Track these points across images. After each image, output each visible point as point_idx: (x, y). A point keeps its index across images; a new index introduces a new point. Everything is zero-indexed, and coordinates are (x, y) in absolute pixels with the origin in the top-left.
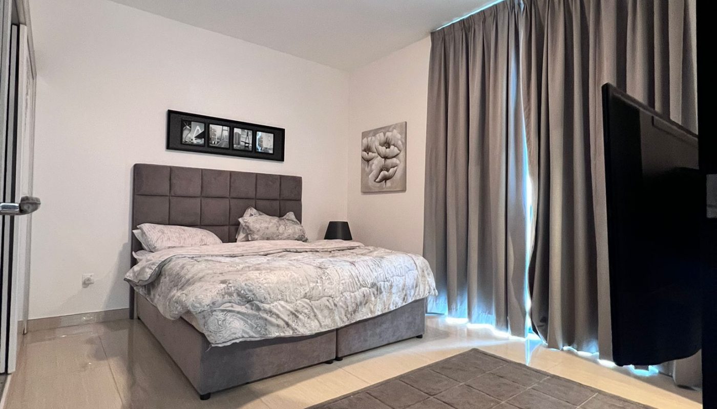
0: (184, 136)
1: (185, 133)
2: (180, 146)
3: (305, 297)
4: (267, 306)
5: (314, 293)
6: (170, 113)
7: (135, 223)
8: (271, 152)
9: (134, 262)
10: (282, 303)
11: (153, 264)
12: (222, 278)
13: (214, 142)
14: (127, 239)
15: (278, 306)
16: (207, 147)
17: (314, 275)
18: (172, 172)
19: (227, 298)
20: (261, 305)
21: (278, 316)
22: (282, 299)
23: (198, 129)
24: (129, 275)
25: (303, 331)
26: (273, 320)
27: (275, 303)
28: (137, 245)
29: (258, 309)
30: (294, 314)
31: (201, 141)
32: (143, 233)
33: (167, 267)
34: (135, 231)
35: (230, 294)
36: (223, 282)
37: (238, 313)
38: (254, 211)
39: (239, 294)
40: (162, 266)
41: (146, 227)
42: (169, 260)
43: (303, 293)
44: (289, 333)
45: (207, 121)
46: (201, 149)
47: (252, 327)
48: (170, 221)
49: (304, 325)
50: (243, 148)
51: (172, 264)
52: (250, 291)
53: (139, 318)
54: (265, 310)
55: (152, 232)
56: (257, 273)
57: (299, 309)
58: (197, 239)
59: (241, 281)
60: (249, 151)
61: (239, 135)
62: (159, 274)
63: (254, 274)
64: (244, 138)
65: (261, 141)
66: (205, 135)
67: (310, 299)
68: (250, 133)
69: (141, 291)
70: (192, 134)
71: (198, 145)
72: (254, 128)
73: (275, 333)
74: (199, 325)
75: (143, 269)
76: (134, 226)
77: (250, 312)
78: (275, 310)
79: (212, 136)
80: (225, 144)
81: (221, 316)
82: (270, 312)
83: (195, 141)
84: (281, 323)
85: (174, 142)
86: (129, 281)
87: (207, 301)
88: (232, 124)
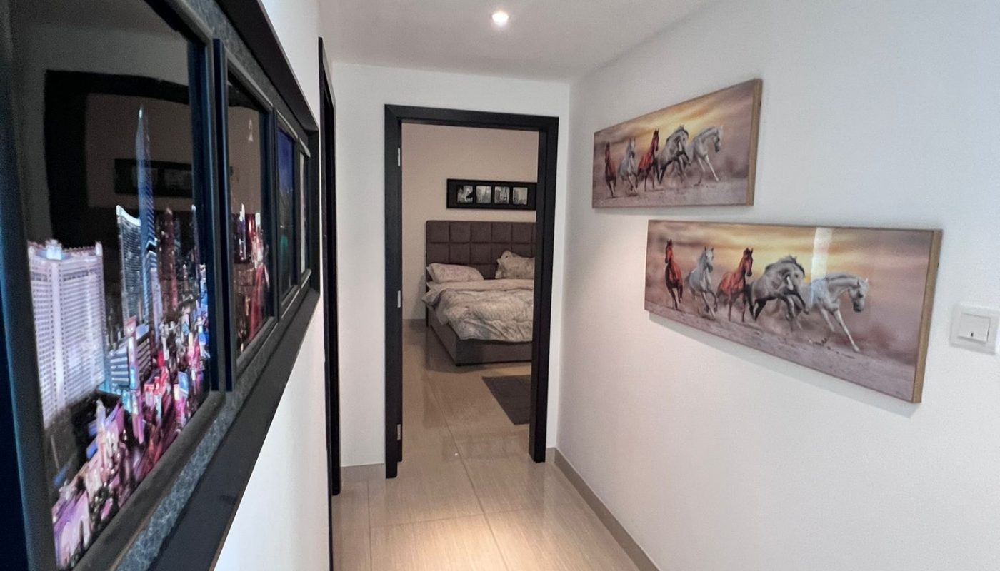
0: (459, 197)
1: (459, 194)
2: (456, 205)
3: (514, 319)
4: (490, 322)
5: (521, 318)
6: (449, 181)
7: (428, 262)
8: (525, 203)
9: (428, 289)
10: (499, 321)
11: (436, 293)
12: (466, 305)
13: (480, 199)
14: (423, 273)
15: (497, 323)
16: (474, 204)
17: (521, 307)
18: (451, 224)
19: (467, 315)
20: (486, 321)
21: (496, 329)
22: (499, 320)
23: (469, 190)
24: (424, 298)
25: (511, 339)
26: (493, 330)
27: (495, 321)
28: (429, 278)
29: (485, 323)
30: (506, 329)
31: (471, 200)
32: (433, 270)
33: (444, 295)
34: (428, 268)
35: (470, 314)
36: (467, 307)
37: (473, 324)
38: (510, 253)
39: (474, 314)
40: (441, 294)
41: (434, 265)
42: (444, 291)
43: (512, 317)
44: (502, 339)
45: (475, 184)
46: (470, 205)
47: (480, 332)
48: (449, 262)
49: (512, 336)
50: (502, 202)
51: (446, 293)
52: (480, 313)
53: (431, 326)
54: (489, 325)
55: (437, 269)
56: (486, 304)
57: (510, 326)
58: (466, 275)
59: (476, 307)
60: (506, 204)
61: (499, 192)
62: (439, 299)
63: (484, 304)
64: (503, 194)
65: (517, 194)
66: (473, 195)
67: (517, 321)
68: (508, 189)
69: (430, 308)
70: (463, 196)
71: (468, 203)
72: (511, 185)
73: (494, 338)
74: (454, 327)
75: (431, 296)
76: (427, 265)
77: (479, 324)
78: (494, 325)
79: (478, 195)
80: (488, 201)
81: (464, 324)
82: (491, 326)
83: (466, 200)
84: (498, 333)
85: (452, 203)
86: (423, 301)
87: (458, 316)
88: (493, 184)
